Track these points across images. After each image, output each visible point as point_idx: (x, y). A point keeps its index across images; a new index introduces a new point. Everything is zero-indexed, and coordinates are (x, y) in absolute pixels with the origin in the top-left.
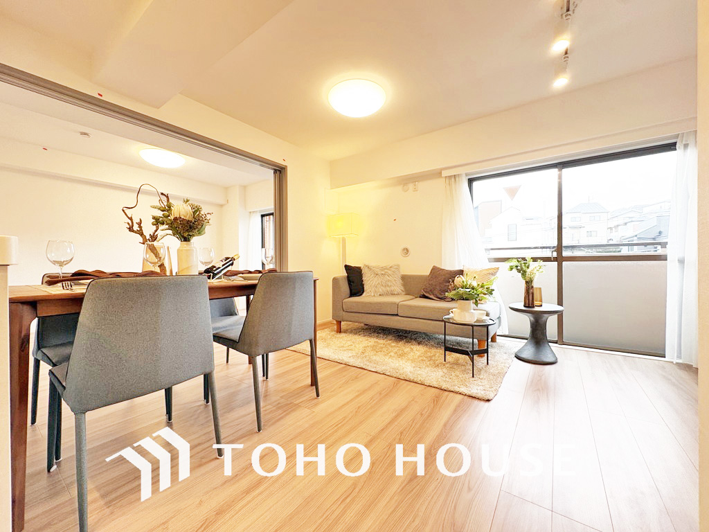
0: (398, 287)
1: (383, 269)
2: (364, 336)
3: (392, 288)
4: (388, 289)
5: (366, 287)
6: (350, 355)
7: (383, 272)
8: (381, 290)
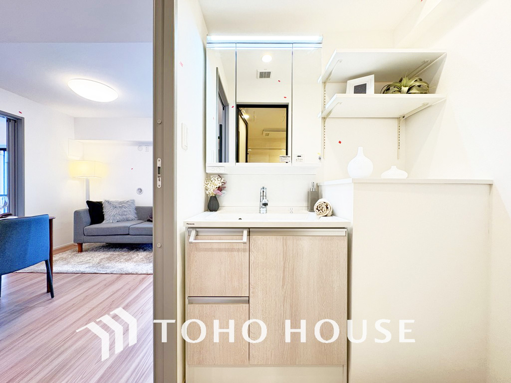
0: (132, 215)
1: (121, 203)
2: (103, 251)
3: (128, 216)
4: (124, 217)
5: (105, 217)
6: (87, 266)
7: (121, 206)
8: (118, 218)
